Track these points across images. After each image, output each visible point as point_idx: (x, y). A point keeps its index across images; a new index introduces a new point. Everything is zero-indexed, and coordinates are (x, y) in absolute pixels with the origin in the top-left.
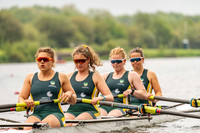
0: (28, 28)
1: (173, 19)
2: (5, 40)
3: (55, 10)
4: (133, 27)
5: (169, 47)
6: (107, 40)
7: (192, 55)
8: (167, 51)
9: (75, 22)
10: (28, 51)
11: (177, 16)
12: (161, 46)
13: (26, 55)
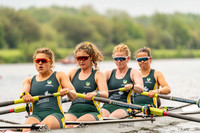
1: (191, 20)
2: (23, 40)
5: (187, 48)
8: (185, 52)
9: (93, 22)
12: (179, 47)
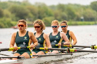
0: (6, 12)
1: (76, 7)
3: (19, 3)
4: (57, 11)
5: (74, 21)
6: (44, 17)
7: (85, 24)
8: (73, 22)
9: (28, 8)
10: (6, 22)
11: (78, 5)
12: (70, 20)
13: (5, 24)
